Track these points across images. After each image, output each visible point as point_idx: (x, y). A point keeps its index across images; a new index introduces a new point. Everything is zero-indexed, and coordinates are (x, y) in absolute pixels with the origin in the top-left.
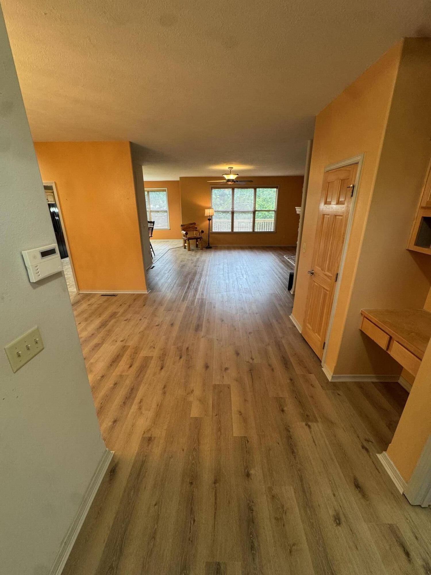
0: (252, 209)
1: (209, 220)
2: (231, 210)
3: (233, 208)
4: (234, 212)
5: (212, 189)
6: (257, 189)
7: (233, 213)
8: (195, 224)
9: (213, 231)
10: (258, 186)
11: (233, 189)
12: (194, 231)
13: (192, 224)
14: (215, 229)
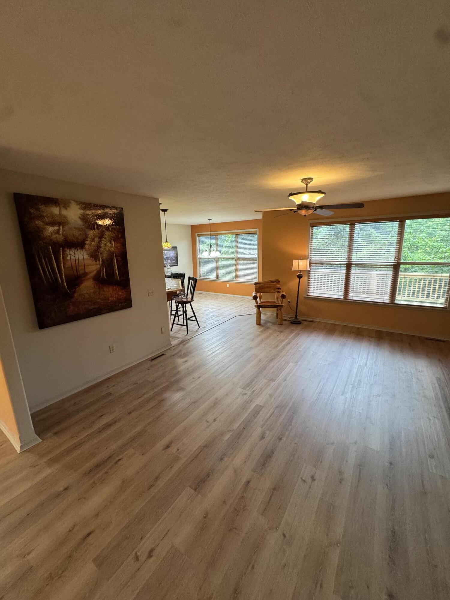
0: (391, 259)
1: (300, 277)
2: (346, 260)
3: (349, 258)
4: (352, 264)
5: (313, 227)
6: (408, 222)
7: (349, 267)
8: (279, 282)
9: (311, 294)
10: (409, 215)
11: (352, 225)
12: (275, 292)
13: (273, 282)
14: (315, 291)
